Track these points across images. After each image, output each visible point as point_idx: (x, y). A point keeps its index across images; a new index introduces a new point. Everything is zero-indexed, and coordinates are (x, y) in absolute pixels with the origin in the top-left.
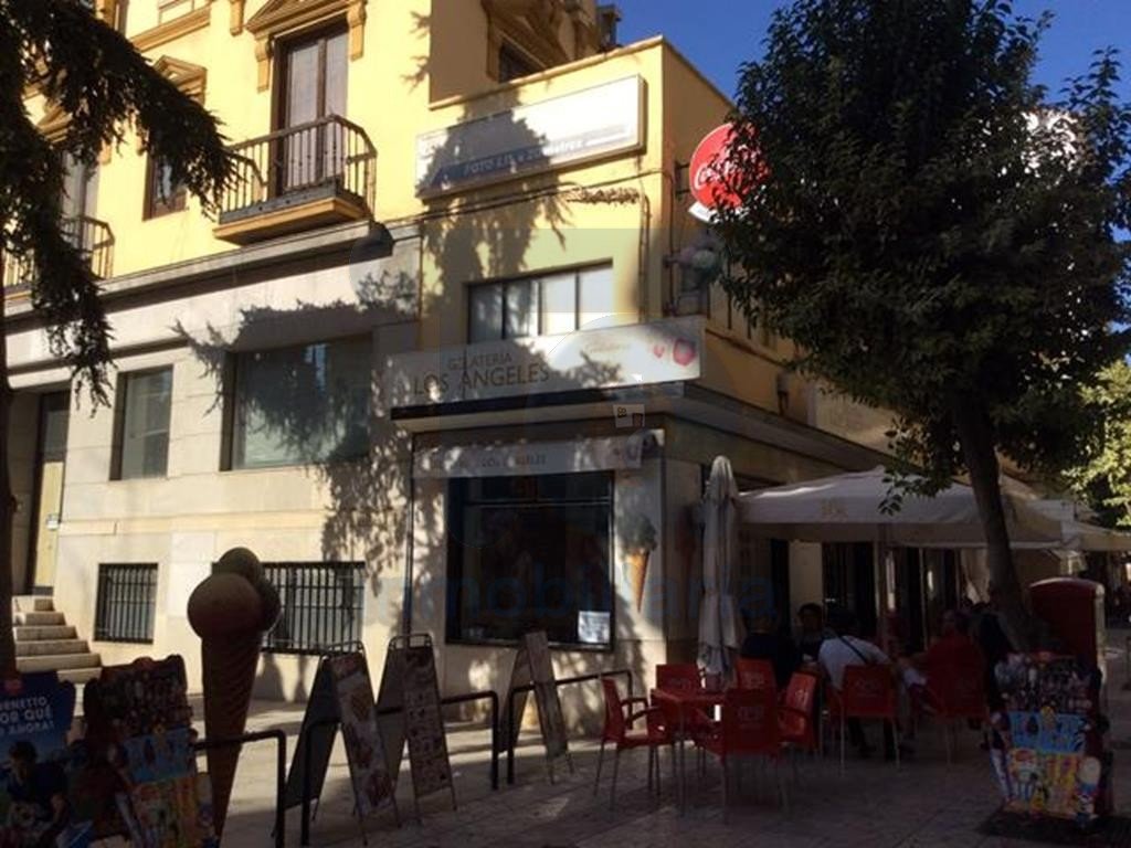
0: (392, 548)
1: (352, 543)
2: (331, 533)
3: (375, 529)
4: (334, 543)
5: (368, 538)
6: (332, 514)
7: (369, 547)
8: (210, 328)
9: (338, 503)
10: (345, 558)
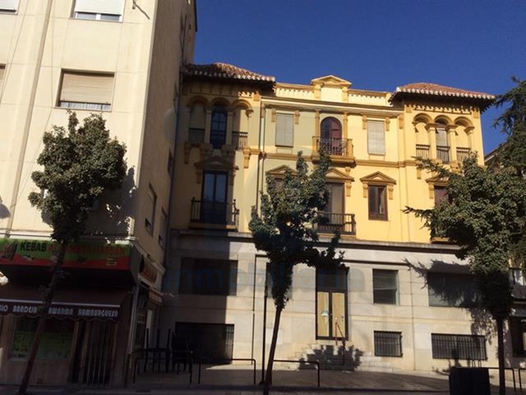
0: (494, 333)
1: (481, 331)
2: (473, 328)
3: (488, 328)
4: (475, 330)
5: (486, 330)
6: (473, 322)
7: (486, 332)
8: (419, 263)
9: (474, 319)
10: (479, 334)
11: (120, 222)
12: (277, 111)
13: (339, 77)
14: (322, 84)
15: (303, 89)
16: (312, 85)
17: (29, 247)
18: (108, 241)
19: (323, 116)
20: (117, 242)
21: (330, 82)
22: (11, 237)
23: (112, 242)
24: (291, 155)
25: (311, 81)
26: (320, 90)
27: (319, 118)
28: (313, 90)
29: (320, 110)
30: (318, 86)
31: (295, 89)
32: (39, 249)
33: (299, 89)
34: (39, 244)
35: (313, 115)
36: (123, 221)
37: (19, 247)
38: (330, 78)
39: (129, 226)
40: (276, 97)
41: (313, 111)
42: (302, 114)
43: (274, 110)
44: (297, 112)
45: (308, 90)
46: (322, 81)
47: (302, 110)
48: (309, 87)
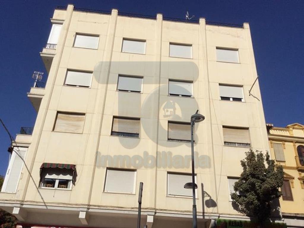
11: (274, 210)
12: (273, 142)
13: (301, 124)
14: (293, 128)
15: (283, 130)
16: (288, 128)
17: (233, 224)
18: (271, 221)
19: (297, 145)
20: (276, 222)
21: (296, 127)
22: (220, 218)
23: (273, 221)
24: (285, 166)
25: (287, 126)
26: (292, 131)
27: (295, 146)
28: (288, 131)
29: (295, 141)
30: (291, 129)
31: (279, 130)
32: (239, 226)
33: (281, 130)
34: (238, 222)
35: (292, 144)
36: (276, 210)
37: (228, 225)
38: (296, 125)
39: (280, 212)
40: (270, 134)
41: (292, 142)
42: (286, 143)
43: (271, 141)
44: (284, 142)
45: (286, 130)
46: (293, 126)
47: (286, 141)
48: (286, 129)
